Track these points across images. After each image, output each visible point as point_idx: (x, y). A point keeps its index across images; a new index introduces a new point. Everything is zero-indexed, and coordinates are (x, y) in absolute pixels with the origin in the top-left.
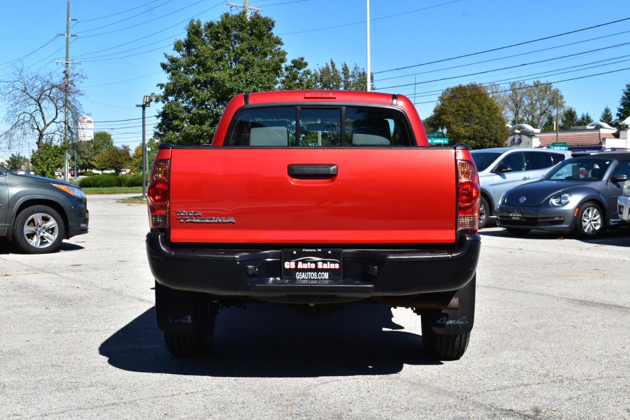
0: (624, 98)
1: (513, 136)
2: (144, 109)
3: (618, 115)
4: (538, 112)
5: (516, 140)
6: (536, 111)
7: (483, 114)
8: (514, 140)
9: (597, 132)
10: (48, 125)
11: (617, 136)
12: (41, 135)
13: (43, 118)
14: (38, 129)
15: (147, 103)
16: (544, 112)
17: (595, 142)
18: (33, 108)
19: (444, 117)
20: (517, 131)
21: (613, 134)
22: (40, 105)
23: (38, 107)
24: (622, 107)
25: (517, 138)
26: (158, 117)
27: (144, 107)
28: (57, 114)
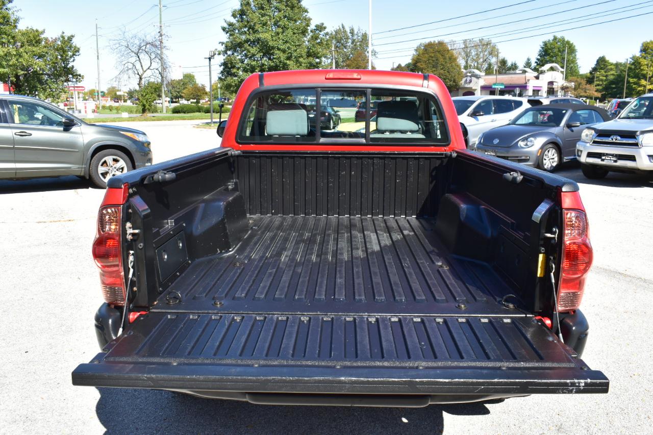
0: (540, 51)
1: (466, 78)
2: (210, 60)
3: (536, 62)
4: (481, 60)
5: (468, 81)
6: (480, 59)
7: (446, 62)
8: (466, 80)
9: (524, 76)
10: (145, 71)
11: (537, 78)
12: (141, 79)
13: (142, 66)
14: (138, 74)
15: (212, 56)
16: (485, 60)
17: (522, 82)
18: (134, 59)
19: (419, 64)
20: (469, 74)
21: (535, 77)
22: (138, 57)
23: (138, 59)
24: (539, 57)
25: (469, 79)
26: (220, 66)
27: (210, 59)
28: (151, 63)
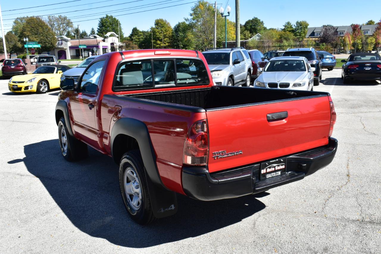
0: (99, 24)
1: (58, 41)
3: (97, 31)
4: (62, 29)
5: (60, 43)
6: (61, 29)
7: (44, 31)
8: (59, 43)
9: (95, 40)
11: (104, 41)
16: (65, 30)
17: (95, 43)
19: (25, 33)
20: (60, 39)
21: (102, 40)
24: (99, 28)
25: (60, 42)
